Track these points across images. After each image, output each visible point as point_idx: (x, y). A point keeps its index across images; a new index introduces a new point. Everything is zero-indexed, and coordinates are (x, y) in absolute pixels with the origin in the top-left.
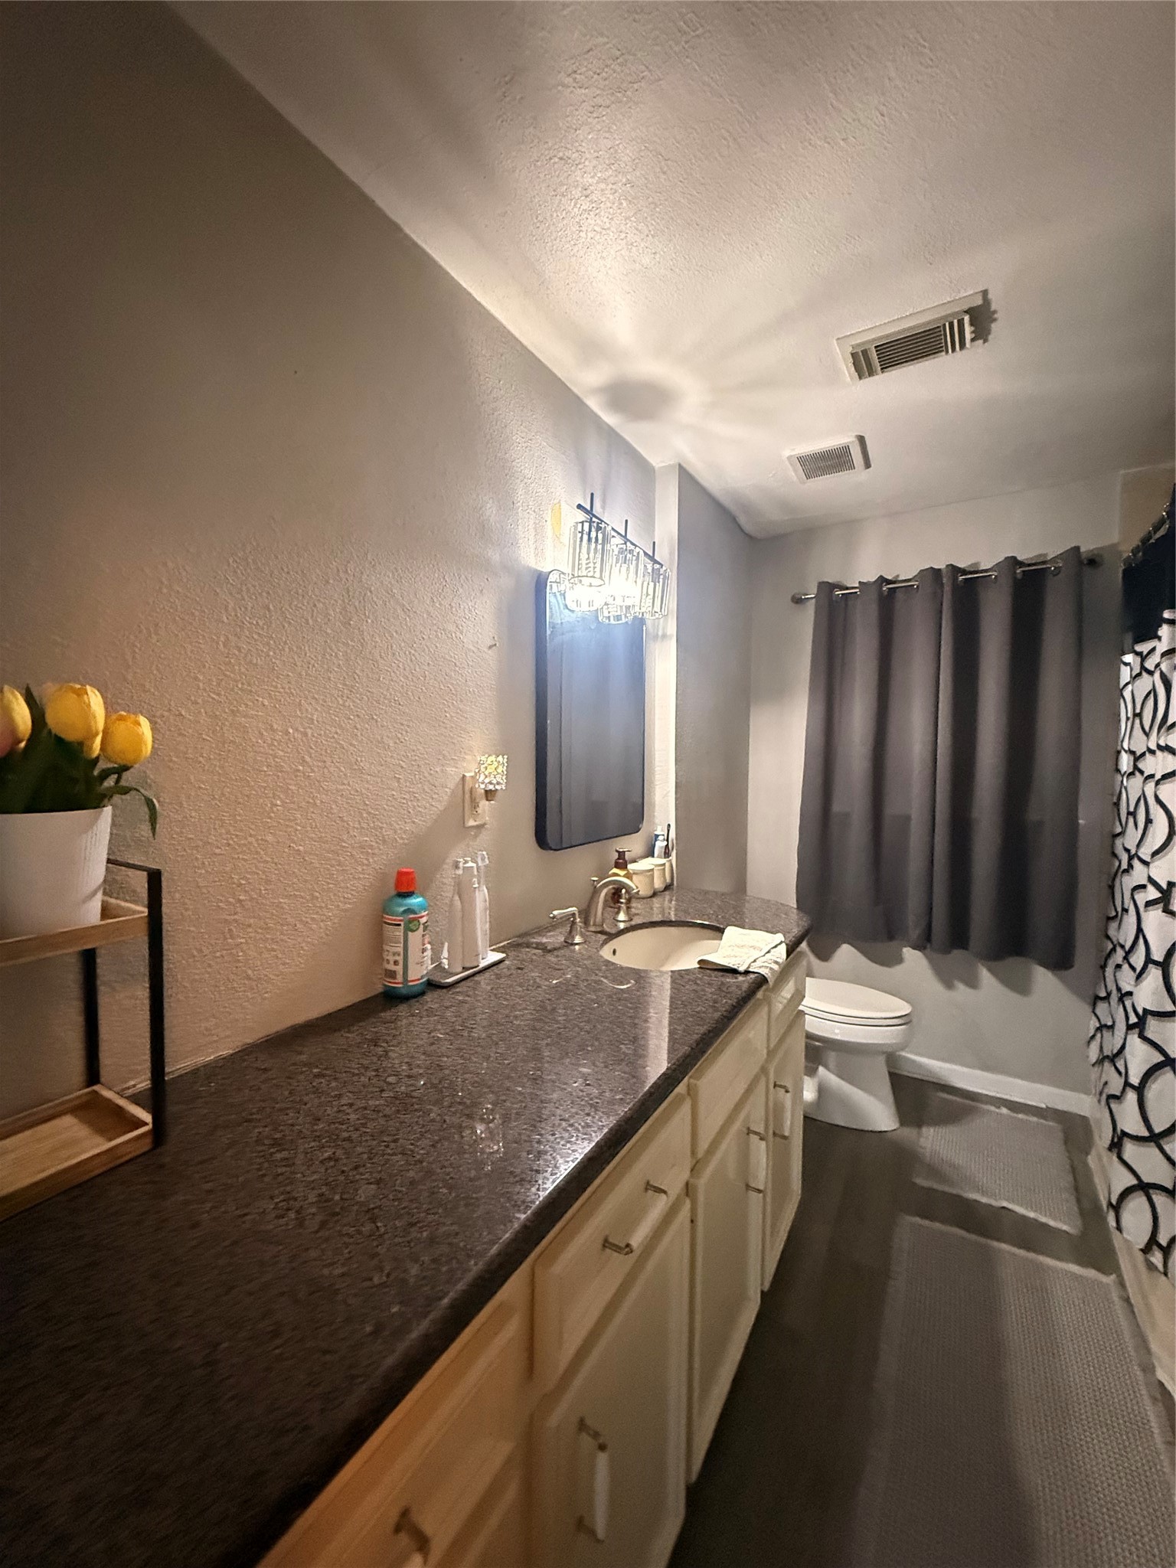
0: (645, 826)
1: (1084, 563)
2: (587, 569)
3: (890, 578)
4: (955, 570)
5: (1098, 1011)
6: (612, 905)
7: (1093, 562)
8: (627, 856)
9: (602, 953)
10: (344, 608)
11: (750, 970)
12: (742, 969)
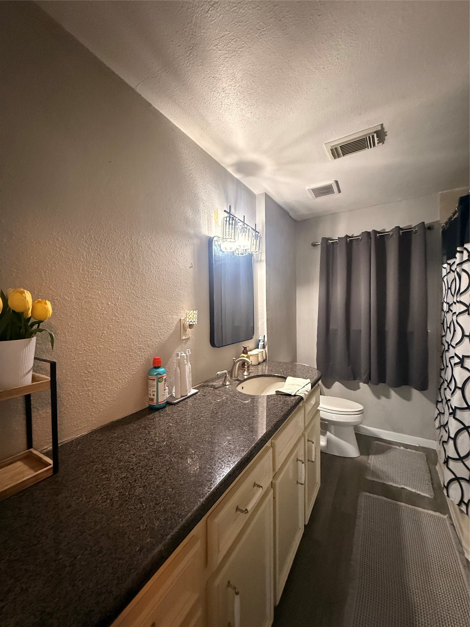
0: (254, 337)
1: (426, 228)
2: (228, 235)
3: (350, 235)
4: (375, 232)
5: (438, 407)
6: (242, 369)
7: (430, 228)
8: (248, 349)
9: (237, 388)
10: (131, 254)
11: (296, 394)
12: (293, 394)
